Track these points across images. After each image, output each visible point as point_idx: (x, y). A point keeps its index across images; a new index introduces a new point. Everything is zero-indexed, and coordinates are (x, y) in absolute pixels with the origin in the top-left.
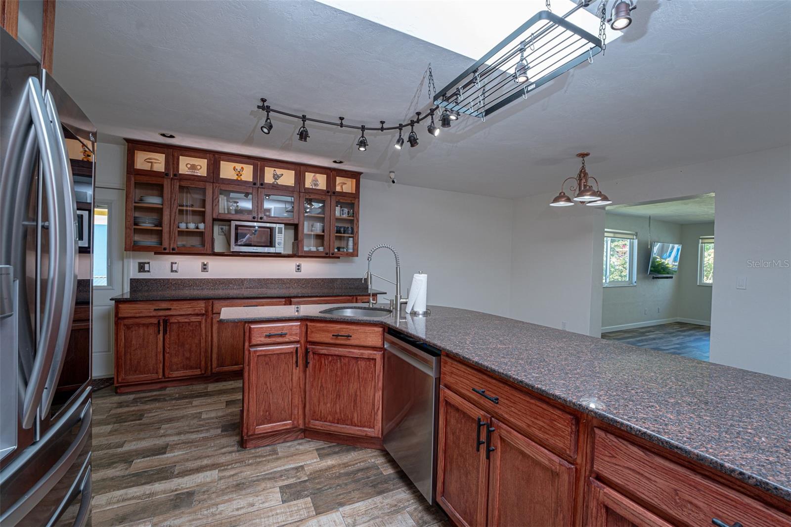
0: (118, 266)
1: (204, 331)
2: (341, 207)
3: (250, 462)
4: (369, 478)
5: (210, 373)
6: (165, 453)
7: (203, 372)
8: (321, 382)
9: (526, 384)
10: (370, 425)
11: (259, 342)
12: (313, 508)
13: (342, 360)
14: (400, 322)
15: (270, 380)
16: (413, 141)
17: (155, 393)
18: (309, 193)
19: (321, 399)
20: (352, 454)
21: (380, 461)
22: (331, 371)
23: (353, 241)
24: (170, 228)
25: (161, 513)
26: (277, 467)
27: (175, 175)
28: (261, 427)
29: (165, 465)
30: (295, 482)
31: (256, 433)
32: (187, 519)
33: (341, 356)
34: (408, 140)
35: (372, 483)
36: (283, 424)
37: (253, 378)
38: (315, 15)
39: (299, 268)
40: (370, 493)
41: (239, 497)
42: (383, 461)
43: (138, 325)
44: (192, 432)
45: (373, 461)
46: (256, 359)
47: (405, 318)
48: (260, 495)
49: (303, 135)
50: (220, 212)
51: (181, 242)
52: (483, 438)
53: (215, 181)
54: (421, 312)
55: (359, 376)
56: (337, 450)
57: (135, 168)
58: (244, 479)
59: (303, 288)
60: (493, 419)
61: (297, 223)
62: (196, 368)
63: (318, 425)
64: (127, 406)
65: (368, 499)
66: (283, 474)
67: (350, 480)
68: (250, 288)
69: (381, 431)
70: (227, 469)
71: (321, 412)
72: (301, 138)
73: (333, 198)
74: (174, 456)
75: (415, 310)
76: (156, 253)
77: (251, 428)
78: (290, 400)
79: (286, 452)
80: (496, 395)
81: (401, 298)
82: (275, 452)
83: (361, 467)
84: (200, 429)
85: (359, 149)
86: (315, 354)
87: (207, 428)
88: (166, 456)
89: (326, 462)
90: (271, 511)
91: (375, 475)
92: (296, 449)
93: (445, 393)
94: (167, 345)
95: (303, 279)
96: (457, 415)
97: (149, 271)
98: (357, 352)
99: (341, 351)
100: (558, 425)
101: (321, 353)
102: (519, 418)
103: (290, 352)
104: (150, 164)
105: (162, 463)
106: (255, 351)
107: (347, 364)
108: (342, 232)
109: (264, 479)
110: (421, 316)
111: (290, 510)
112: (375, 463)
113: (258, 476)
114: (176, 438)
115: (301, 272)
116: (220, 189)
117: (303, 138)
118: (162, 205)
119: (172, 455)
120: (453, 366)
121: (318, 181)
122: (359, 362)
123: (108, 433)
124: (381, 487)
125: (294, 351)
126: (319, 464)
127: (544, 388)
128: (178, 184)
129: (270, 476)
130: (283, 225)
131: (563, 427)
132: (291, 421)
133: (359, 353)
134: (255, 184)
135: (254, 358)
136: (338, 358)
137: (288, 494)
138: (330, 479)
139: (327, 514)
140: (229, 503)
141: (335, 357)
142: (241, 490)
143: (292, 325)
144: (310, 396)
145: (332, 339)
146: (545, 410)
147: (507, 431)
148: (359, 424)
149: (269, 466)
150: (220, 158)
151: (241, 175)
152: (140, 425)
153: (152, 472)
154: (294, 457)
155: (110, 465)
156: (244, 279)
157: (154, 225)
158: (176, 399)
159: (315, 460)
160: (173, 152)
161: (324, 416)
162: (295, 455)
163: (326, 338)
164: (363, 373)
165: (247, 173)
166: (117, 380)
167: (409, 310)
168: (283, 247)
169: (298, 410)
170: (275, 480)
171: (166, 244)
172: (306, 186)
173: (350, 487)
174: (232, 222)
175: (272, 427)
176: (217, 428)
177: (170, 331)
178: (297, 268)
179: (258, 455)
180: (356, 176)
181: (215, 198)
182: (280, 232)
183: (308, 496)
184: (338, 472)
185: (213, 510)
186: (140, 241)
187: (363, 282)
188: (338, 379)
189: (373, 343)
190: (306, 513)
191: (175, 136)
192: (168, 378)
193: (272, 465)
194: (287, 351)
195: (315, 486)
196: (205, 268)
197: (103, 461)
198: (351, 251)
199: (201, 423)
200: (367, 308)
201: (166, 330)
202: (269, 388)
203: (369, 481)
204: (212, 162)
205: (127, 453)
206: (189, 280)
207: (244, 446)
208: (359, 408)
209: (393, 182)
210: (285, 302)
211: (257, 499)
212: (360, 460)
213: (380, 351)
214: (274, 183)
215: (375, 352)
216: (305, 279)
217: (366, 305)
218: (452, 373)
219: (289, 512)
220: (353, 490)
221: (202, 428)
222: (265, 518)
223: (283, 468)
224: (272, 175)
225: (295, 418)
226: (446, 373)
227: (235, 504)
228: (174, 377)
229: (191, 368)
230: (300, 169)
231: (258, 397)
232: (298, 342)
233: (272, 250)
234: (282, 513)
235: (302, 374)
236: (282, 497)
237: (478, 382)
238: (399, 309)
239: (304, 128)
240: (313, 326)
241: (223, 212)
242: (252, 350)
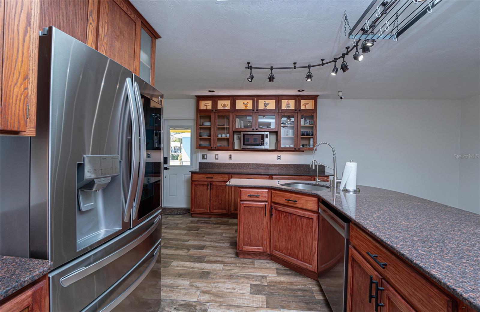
0: (194, 155)
1: (227, 191)
2: (305, 119)
3: (239, 265)
4: (305, 297)
5: (230, 213)
6: (203, 249)
7: (227, 212)
8: (280, 228)
9: (406, 258)
10: (309, 262)
11: (245, 199)
12: (265, 303)
13: (292, 216)
14: (336, 196)
15: (251, 222)
16: (344, 68)
17: (206, 219)
18: (284, 112)
19: (280, 238)
20: (298, 278)
21: (316, 288)
22: (285, 222)
23: (313, 140)
24: (214, 137)
25: (195, 278)
26: (252, 272)
27: (216, 110)
28: (246, 247)
29: (202, 255)
30: (260, 284)
31: (243, 250)
32: (204, 285)
33: (291, 214)
34: (340, 68)
35: (306, 301)
36: (258, 248)
37: (242, 218)
38: (261, 7)
39: (279, 158)
40: (303, 307)
41: (229, 282)
42: (317, 289)
43: (200, 185)
44: (217, 242)
45: (310, 287)
46: (243, 208)
47: (339, 193)
48: (240, 285)
49: (271, 79)
50: (236, 127)
51: (219, 144)
52: (374, 293)
53: (234, 111)
54: (352, 190)
55: (302, 228)
56: (289, 272)
57: (200, 109)
58: (234, 273)
59: (282, 170)
60: (383, 280)
61: (277, 131)
62: (224, 210)
63: (277, 253)
64: (194, 223)
65: (301, 310)
66: (254, 277)
67: (292, 294)
68: (252, 169)
69: (316, 268)
70: (227, 266)
71: (279, 246)
72: (270, 81)
73: (299, 114)
74: (206, 252)
75: (347, 188)
76: (208, 150)
77: (241, 246)
78: (262, 235)
79: (259, 265)
80: (385, 261)
81: (337, 179)
82: (253, 263)
83: (301, 288)
84: (220, 241)
85: (307, 80)
86: (276, 210)
87: (224, 241)
88: (203, 251)
89: (280, 278)
90: (243, 296)
91: (309, 297)
92: (265, 265)
93: (352, 251)
94: (211, 196)
95: (282, 164)
96: (360, 270)
97: (206, 159)
98: (301, 212)
99: (291, 210)
100: (435, 302)
101: (279, 210)
102: (403, 286)
103: (262, 206)
104: (206, 106)
105: (201, 254)
106: (243, 204)
107: (295, 219)
108: (306, 135)
109: (244, 277)
110: (351, 193)
111: (253, 299)
112: (312, 289)
113: (241, 274)
114: (209, 243)
115: (280, 160)
116: (236, 115)
117: (272, 80)
118: (211, 126)
119: (206, 251)
120: (357, 232)
121: (290, 104)
122: (302, 219)
123: (185, 234)
124: (311, 306)
125: (264, 207)
126: (276, 278)
127: (421, 265)
128: (217, 115)
129: (247, 276)
130: (269, 132)
131: (440, 306)
132: (262, 248)
133: (302, 213)
134: (253, 110)
135: (242, 208)
136: (289, 214)
137: (254, 289)
138: (280, 289)
139: (272, 310)
140: (224, 284)
141: (287, 214)
142: (231, 279)
143: (263, 191)
144: (273, 235)
145: (286, 202)
146: (423, 285)
147: (393, 294)
148: (302, 260)
149: (248, 271)
150: (236, 99)
151: (247, 106)
152: (197, 233)
153: (196, 257)
154: (263, 269)
155: (181, 249)
156: (249, 164)
157: (207, 136)
158: (215, 224)
159: (274, 275)
160: (215, 99)
161: (281, 249)
162: (263, 268)
163: (282, 201)
164: (305, 226)
165: (250, 105)
166: (192, 210)
167: (342, 187)
168: (268, 145)
169: (267, 242)
170: (249, 279)
171: (212, 146)
172: (282, 109)
173: (291, 299)
174: (242, 132)
175: (252, 249)
176: (228, 243)
177: (213, 189)
178: (278, 157)
179: (244, 262)
180: (314, 98)
181: (234, 120)
182: (267, 136)
183: (264, 295)
184: (286, 287)
185: (216, 285)
186: (202, 144)
187: (310, 167)
188: (289, 228)
189: (312, 208)
190: (260, 304)
191: (214, 91)
192: (212, 212)
193: (250, 270)
194: (260, 206)
195: (270, 290)
196: (230, 157)
197: (180, 246)
198: (311, 147)
199: (222, 238)
200: (314, 184)
201: (211, 189)
202: (250, 226)
203: (304, 299)
204: (232, 101)
205: (189, 245)
206: (223, 163)
207: (238, 256)
208: (302, 250)
209: (341, 98)
210: (269, 177)
211: (237, 286)
212: (302, 284)
213: (316, 214)
214: (264, 108)
215: (313, 214)
216: (283, 164)
217: (313, 182)
218: (356, 237)
219: (252, 300)
220: (293, 301)
221: (222, 241)
222: (238, 299)
223: (255, 274)
224: (263, 105)
225: (264, 246)
226: (353, 236)
227: (226, 286)
228: (214, 213)
229: (222, 209)
230: (278, 99)
231: (244, 230)
232: (266, 201)
233: (263, 147)
234: (248, 299)
235: (269, 222)
236: (250, 290)
237: (373, 248)
238: (335, 187)
239: (271, 74)
240: (275, 193)
241: (238, 127)
242: (242, 203)
